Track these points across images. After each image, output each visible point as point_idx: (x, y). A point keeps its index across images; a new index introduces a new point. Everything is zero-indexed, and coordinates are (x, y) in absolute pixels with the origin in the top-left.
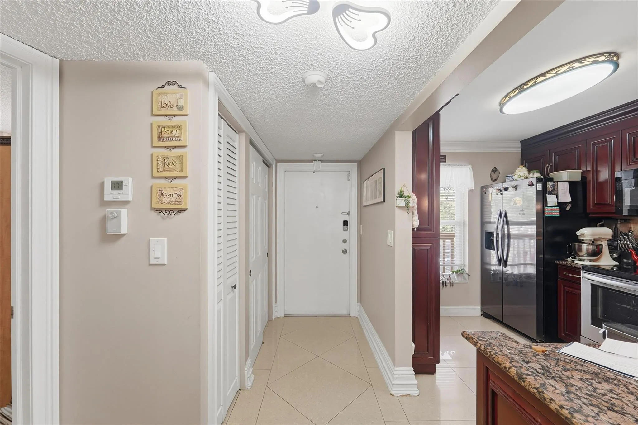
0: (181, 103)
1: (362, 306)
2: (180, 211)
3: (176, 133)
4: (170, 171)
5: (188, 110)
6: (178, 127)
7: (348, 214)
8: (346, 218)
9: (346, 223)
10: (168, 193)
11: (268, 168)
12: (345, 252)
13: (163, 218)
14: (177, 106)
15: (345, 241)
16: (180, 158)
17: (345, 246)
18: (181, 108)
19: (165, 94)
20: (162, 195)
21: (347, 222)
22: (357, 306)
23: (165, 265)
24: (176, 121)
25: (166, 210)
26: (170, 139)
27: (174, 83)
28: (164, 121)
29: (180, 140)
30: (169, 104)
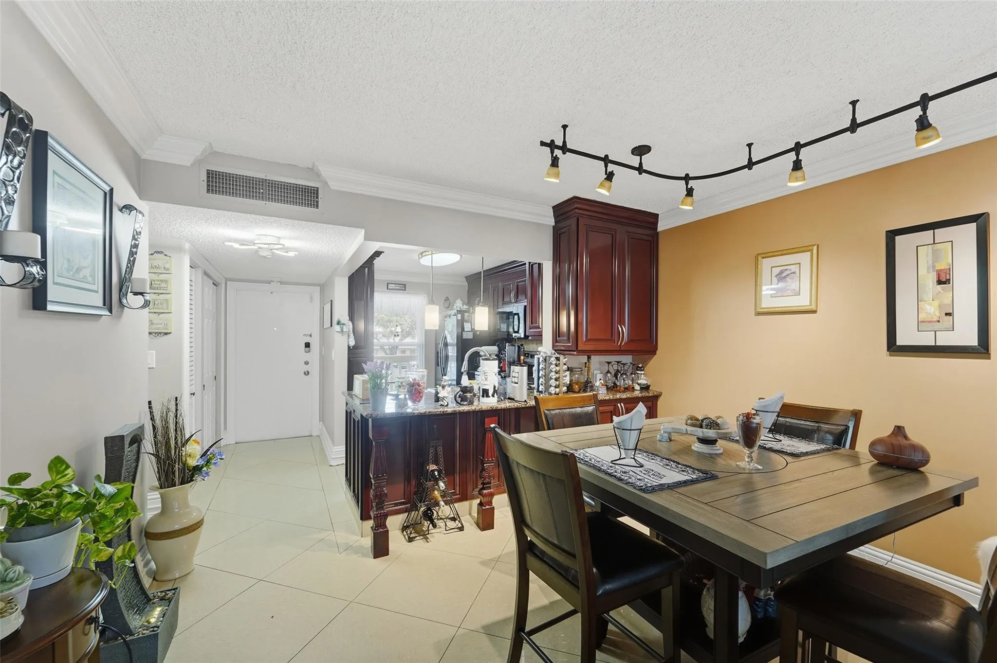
0: (167, 266)
1: (324, 425)
2: (166, 334)
3: (163, 285)
4: (159, 309)
5: (173, 271)
6: (166, 281)
7: (311, 336)
8: (308, 340)
9: (307, 345)
10: (157, 322)
11: (215, 287)
12: (307, 373)
13: (152, 338)
14: (164, 268)
15: (307, 363)
16: (167, 301)
17: (306, 368)
18: (168, 269)
19: (154, 259)
20: (152, 324)
21: (309, 343)
22: (319, 425)
23: (153, 368)
24: (162, 277)
25: (156, 333)
26: (160, 288)
27: (161, 252)
28: (155, 277)
29: (167, 290)
30: (158, 266)
